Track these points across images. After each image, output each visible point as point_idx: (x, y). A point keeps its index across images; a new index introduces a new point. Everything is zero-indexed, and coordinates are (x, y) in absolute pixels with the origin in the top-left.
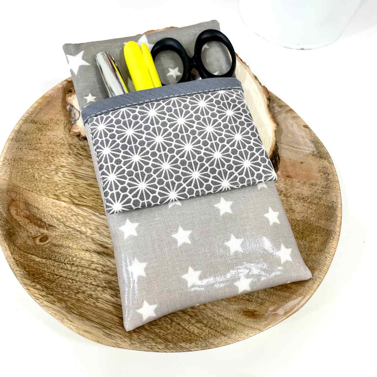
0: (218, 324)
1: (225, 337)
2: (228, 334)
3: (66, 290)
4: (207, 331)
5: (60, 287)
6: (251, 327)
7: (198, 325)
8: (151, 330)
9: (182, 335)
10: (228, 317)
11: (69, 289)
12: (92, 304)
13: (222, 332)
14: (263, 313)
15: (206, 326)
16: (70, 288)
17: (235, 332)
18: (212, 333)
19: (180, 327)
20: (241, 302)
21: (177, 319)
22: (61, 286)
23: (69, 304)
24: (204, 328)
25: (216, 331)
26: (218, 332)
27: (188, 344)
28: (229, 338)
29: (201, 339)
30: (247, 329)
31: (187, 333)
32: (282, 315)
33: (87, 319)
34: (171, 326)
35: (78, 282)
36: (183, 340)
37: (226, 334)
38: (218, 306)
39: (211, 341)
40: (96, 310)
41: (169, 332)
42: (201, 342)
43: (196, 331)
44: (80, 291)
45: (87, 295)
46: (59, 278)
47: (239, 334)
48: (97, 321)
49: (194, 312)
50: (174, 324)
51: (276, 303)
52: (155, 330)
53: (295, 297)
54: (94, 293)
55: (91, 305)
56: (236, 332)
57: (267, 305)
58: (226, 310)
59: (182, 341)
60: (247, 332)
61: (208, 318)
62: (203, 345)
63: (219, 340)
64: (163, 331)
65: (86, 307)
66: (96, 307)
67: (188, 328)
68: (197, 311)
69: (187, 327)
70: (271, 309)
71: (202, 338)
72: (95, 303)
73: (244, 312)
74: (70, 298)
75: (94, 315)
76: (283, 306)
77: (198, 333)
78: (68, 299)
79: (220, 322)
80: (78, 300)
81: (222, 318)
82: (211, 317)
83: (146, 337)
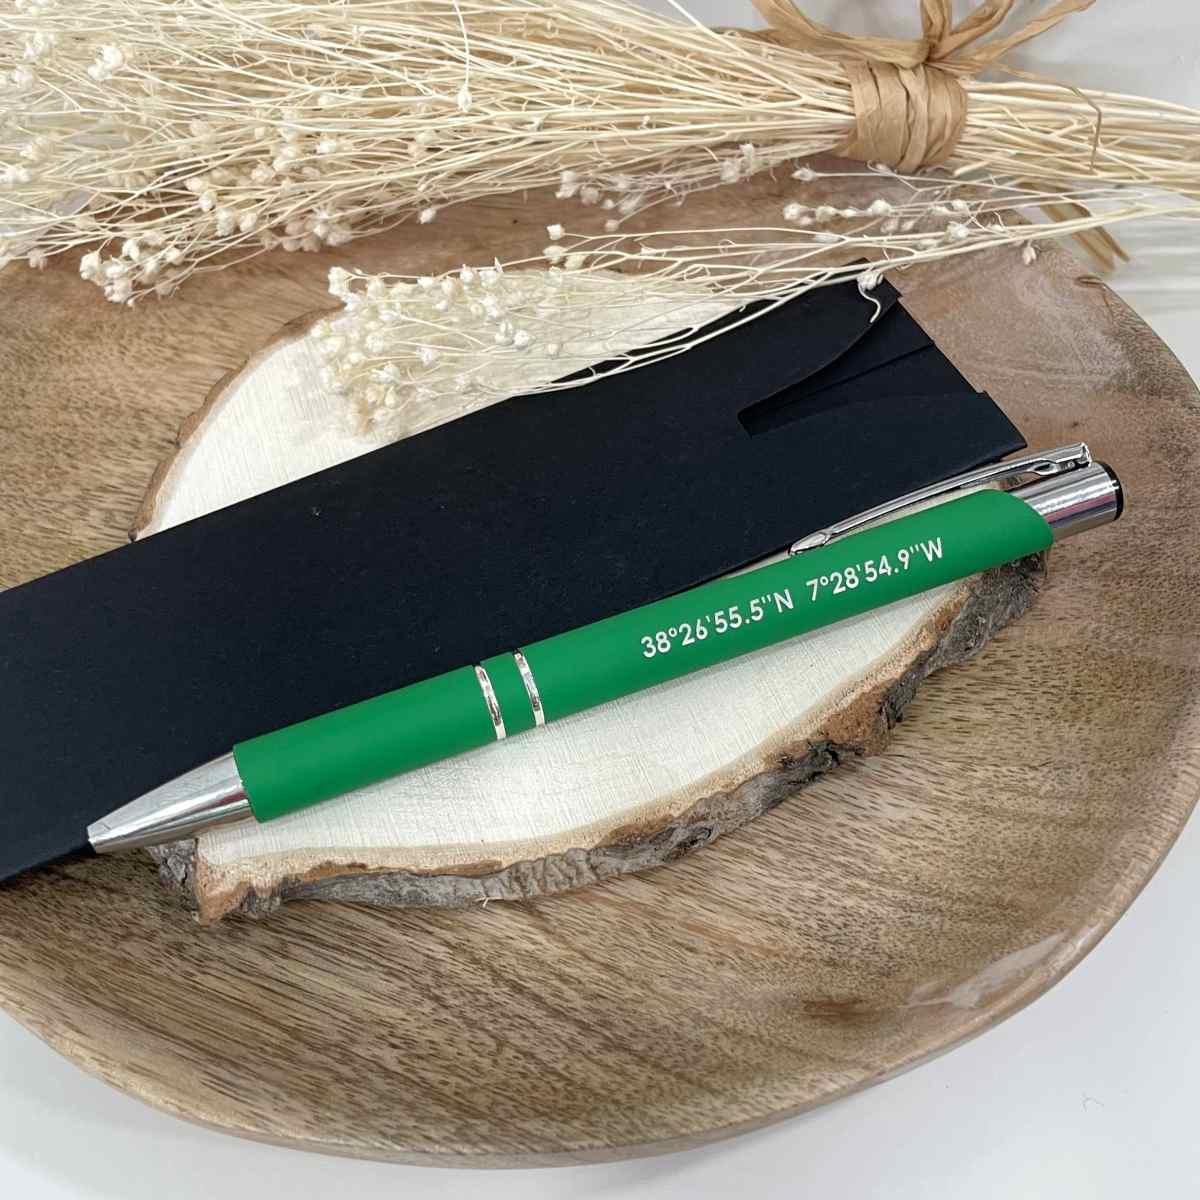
0: (691, 1054)
1: (716, 1097)
2: (728, 1086)
3: (78, 925)
4: (643, 1078)
5: (57, 913)
6: (832, 1059)
7: (610, 1059)
8: (409, 1075)
9: (535, 1094)
10: (741, 1026)
11: (91, 923)
12: (180, 979)
13: (706, 1079)
14: (889, 1005)
15: (642, 1060)
16: (98, 920)
17: (759, 1080)
18: (664, 1084)
19: (532, 1067)
20: (797, 970)
21: (524, 1037)
22: (63, 911)
23: (82, 972)
24: (633, 1069)
25: (680, 1076)
26: (690, 1081)
27: (554, 1124)
28: (735, 1100)
29: (612, 1108)
30: (813, 1067)
31: (559, 1085)
32: (971, 1009)
33: (149, 1027)
34: (495, 1061)
35: (134, 900)
36: (537, 1111)
37: (720, 1089)
38: (700, 988)
39: (653, 1112)
40: (189, 998)
41: (482, 1081)
42: (611, 1116)
43: (597, 1078)
44: (135, 930)
45: (161, 947)
46: (57, 880)
47: (776, 1084)
48: (189, 1036)
49: (596, 1011)
50: (509, 1053)
51: (946, 966)
52: (424, 1074)
53: (1031, 936)
54: (192, 939)
55: (173, 983)
56: (766, 1079)
57: (907, 976)
58: (732, 1002)
59: (532, 1113)
60: (810, 1076)
61: (655, 1031)
62: (620, 1128)
63: (691, 1109)
64: (459, 1080)
65: (150, 987)
66: (195, 988)
67: (567, 1067)
68: (612, 1006)
69: (559, 1067)
70: (924, 988)
71: (616, 1102)
72: (192, 975)
73: (809, 1004)
74: (91, 951)
75: (180, 1017)
76: (976, 972)
77: (604, 1086)
78: (82, 956)
79: (703, 1046)
80: (125, 962)
81: (715, 1030)
82: (666, 1027)
83: (381, 1097)
